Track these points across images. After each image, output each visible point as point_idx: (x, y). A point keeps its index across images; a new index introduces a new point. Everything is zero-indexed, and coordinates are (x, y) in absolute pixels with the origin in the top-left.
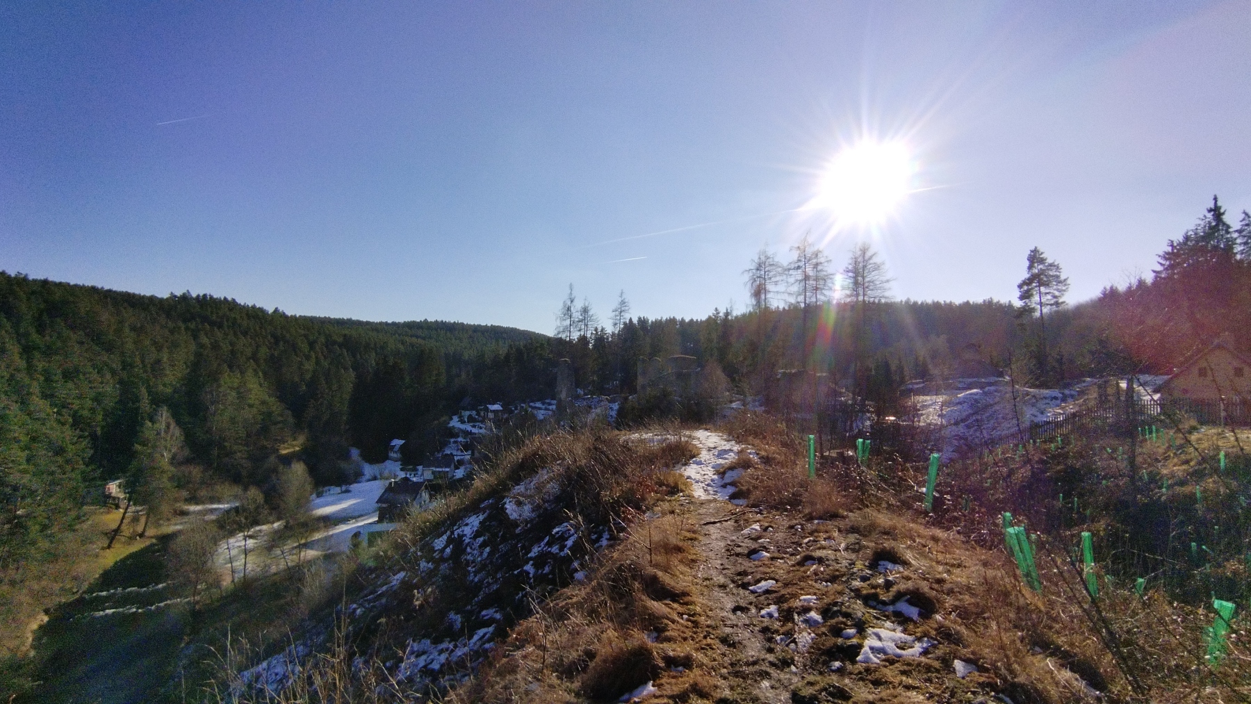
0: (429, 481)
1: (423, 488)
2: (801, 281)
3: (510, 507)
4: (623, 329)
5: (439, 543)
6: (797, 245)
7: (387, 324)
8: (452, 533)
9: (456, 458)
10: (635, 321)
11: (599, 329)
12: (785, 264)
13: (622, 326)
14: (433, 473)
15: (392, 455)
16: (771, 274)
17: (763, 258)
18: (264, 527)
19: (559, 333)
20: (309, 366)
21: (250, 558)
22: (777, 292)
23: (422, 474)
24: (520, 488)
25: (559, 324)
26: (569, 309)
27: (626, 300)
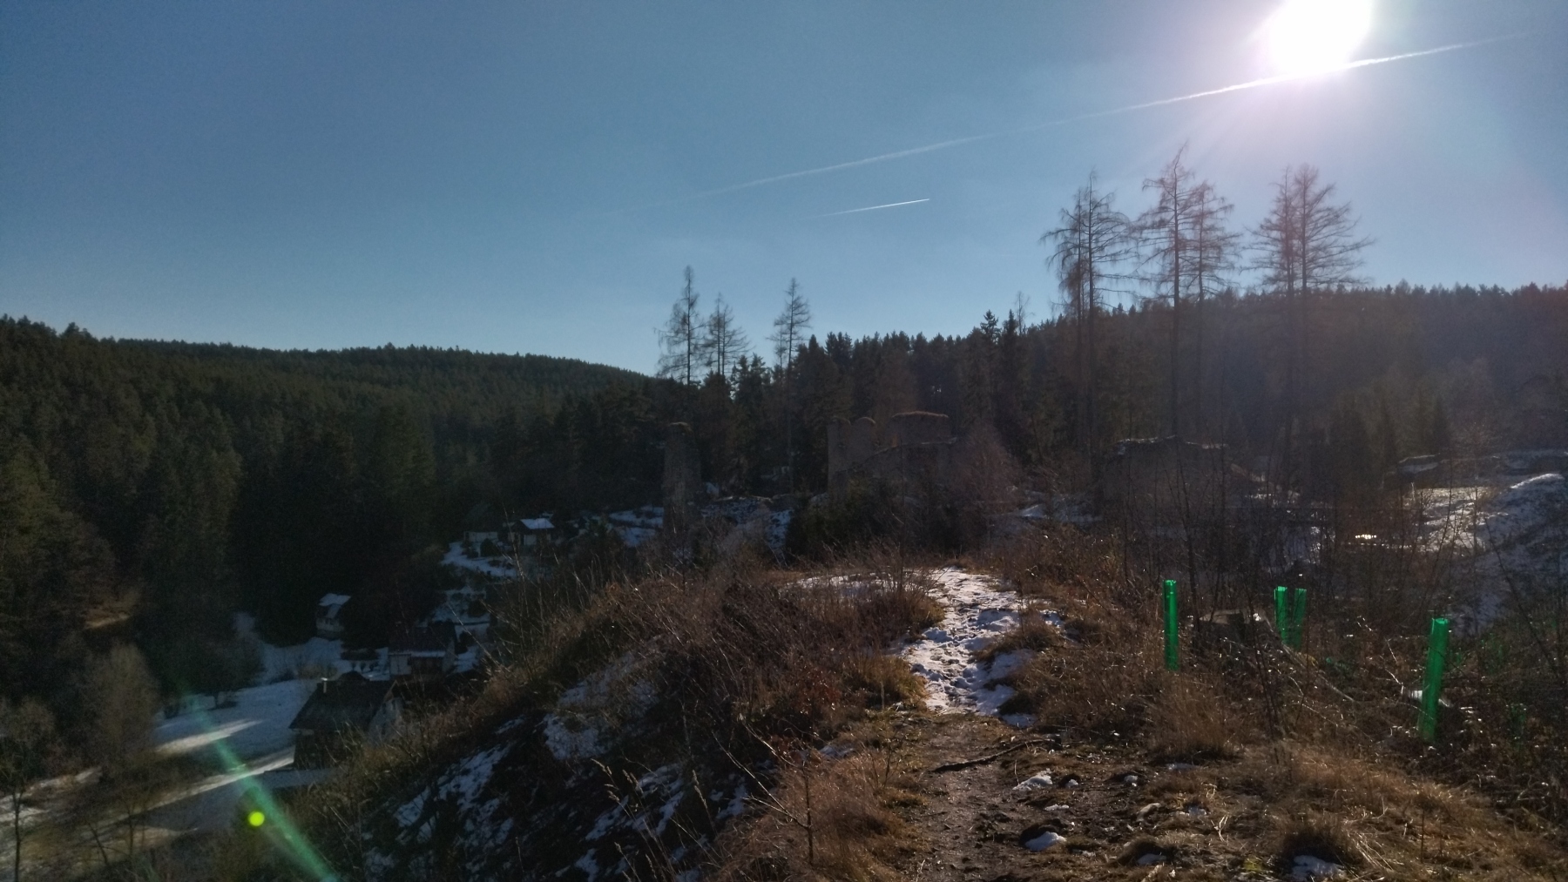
0: (400, 678)
1: (389, 693)
2: (1166, 252)
3: (555, 734)
4: (799, 359)
5: (408, 814)
6: (1157, 177)
7: (306, 354)
8: (435, 792)
9: (459, 630)
10: (822, 342)
11: (750, 360)
12: (1133, 216)
13: (795, 354)
14: (411, 662)
15: (322, 625)
16: (1104, 239)
17: (1086, 206)
18: (58, 782)
19: (666, 369)
20: (144, 445)
21: (30, 848)
22: (1117, 277)
23: (388, 665)
24: (576, 695)
25: (666, 352)
26: (685, 320)
27: (803, 301)
